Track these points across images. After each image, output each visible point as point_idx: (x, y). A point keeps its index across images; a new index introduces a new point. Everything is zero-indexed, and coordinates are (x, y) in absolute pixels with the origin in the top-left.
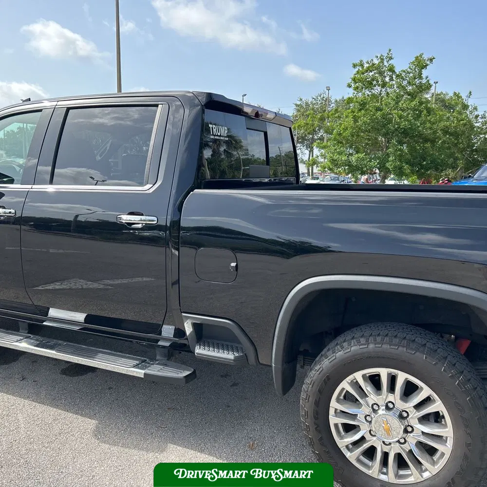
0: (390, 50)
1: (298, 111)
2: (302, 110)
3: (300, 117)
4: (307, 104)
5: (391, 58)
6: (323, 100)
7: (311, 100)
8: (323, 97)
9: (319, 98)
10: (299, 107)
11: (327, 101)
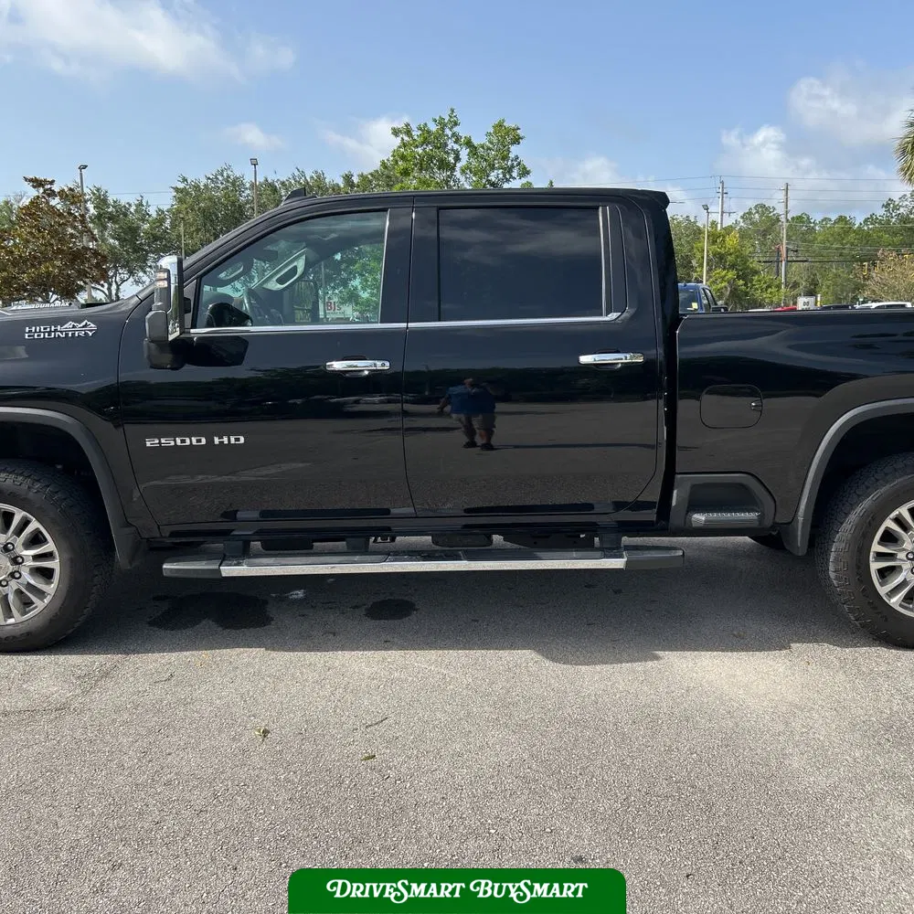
0: (453, 111)
1: (181, 201)
2: (189, 200)
3: (187, 213)
4: (197, 187)
5: (456, 124)
6: (228, 182)
7: (203, 181)
8: (228, 177)
9: (220, 178)
10: (182, 194)
11: (236, 184)
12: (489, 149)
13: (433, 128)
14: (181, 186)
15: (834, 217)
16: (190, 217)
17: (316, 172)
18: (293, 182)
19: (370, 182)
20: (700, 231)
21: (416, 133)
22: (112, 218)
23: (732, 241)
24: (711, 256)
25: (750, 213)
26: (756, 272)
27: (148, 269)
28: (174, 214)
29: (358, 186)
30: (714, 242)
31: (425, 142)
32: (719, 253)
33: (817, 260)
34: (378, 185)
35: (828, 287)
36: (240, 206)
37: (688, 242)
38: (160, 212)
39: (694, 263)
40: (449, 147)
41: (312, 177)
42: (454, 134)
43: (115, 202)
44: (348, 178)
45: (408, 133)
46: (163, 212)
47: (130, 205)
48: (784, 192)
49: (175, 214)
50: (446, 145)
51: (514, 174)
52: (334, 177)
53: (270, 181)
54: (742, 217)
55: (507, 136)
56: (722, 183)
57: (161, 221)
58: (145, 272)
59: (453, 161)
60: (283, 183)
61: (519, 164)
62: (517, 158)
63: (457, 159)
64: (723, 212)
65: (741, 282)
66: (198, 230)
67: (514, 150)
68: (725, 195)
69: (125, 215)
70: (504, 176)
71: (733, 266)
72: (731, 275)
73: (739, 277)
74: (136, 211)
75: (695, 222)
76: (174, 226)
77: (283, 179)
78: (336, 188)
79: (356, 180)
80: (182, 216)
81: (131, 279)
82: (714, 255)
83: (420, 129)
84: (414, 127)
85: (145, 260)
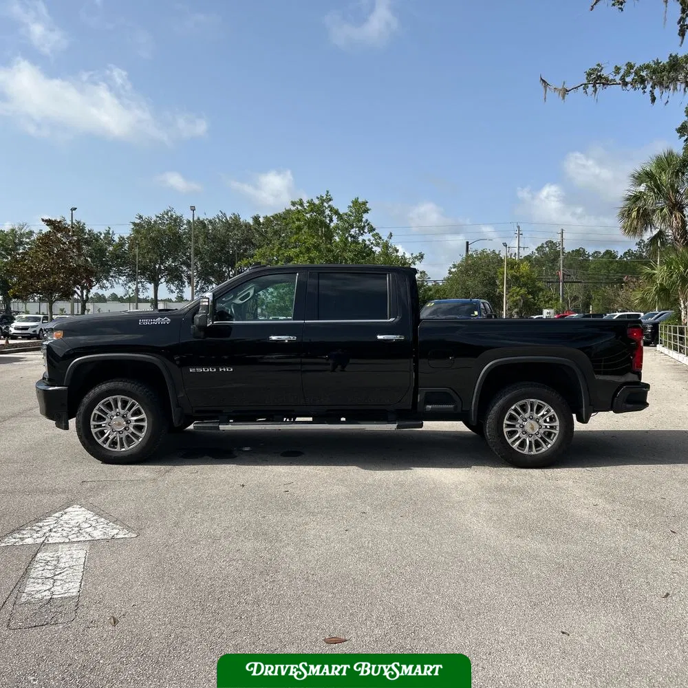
0: (328, 192)
1: (137, 231)
2: (143, 231)
3: (141, 240)
4: (149, 222)
5: (330, 200)
6: (171, 219)
7: (154, 218)
8: (172, 216)
9: (166, 216)
10: (138, 228)
11: (177, 221)
12: (350, 216)
13: (317, 202)
14: (138, 221)
15: (602, 251)
16: (144, 243)
17: (234, 214)
18: (217, 220)
19: (272, 221)
20: (502, 261)
21: (306, 205)
22: (87, 243)
23: (525, 268)
24: (509, 277)
25: (542, 247)
26: (541, 290)
27: (110, 278)
28: (131, 240)
29: (263, 224)
30: (512, 268)
31: (312, 211)
32: (515, 276)
33: (590, 281)
34: (277, 224)
35: (599, 300)
36: (179, 237)
37: (494, 268)
38: (121, 238)
39: (498, 282)
40: (326, 214)
41: (231, 218)
42: (329, 206)
43: (89, 231)
44: (256, 219)
45: (301, 204)
46: (123, 239)
47: (101, 234)
48: (560, 235)
49: (133, 240)
50: (324, 213)
51: (366, 231)
52: (247, 218)
53: (201, 219)
54: (536, 250)
55: (360, 208)
56: (519, 227)
57: (121, 244)
58: (108, 280)
59: (328, 222)
60: (210, 221)
61: (368, 224)
62: (367, 220)
63: (331, 220)
64: (519, 247)
65: (530, 296)
66: (148, 252)
67: (365, 216)
68: (521, 236)
69: (97, 241)
70: (360, 232)
71: (525, 285)
72: (523, 291)
73: (529, 293)
74: (104, 237)
75: (499, 254)
76: (131, 248)
77: (210, 218)
78: (247, 225)
79: (261, 220)
80: (137, 242)
81: (98, 285)
82: (512, 277)
83: (308, 202)
84: (305, 201)
85: (108, 272)
